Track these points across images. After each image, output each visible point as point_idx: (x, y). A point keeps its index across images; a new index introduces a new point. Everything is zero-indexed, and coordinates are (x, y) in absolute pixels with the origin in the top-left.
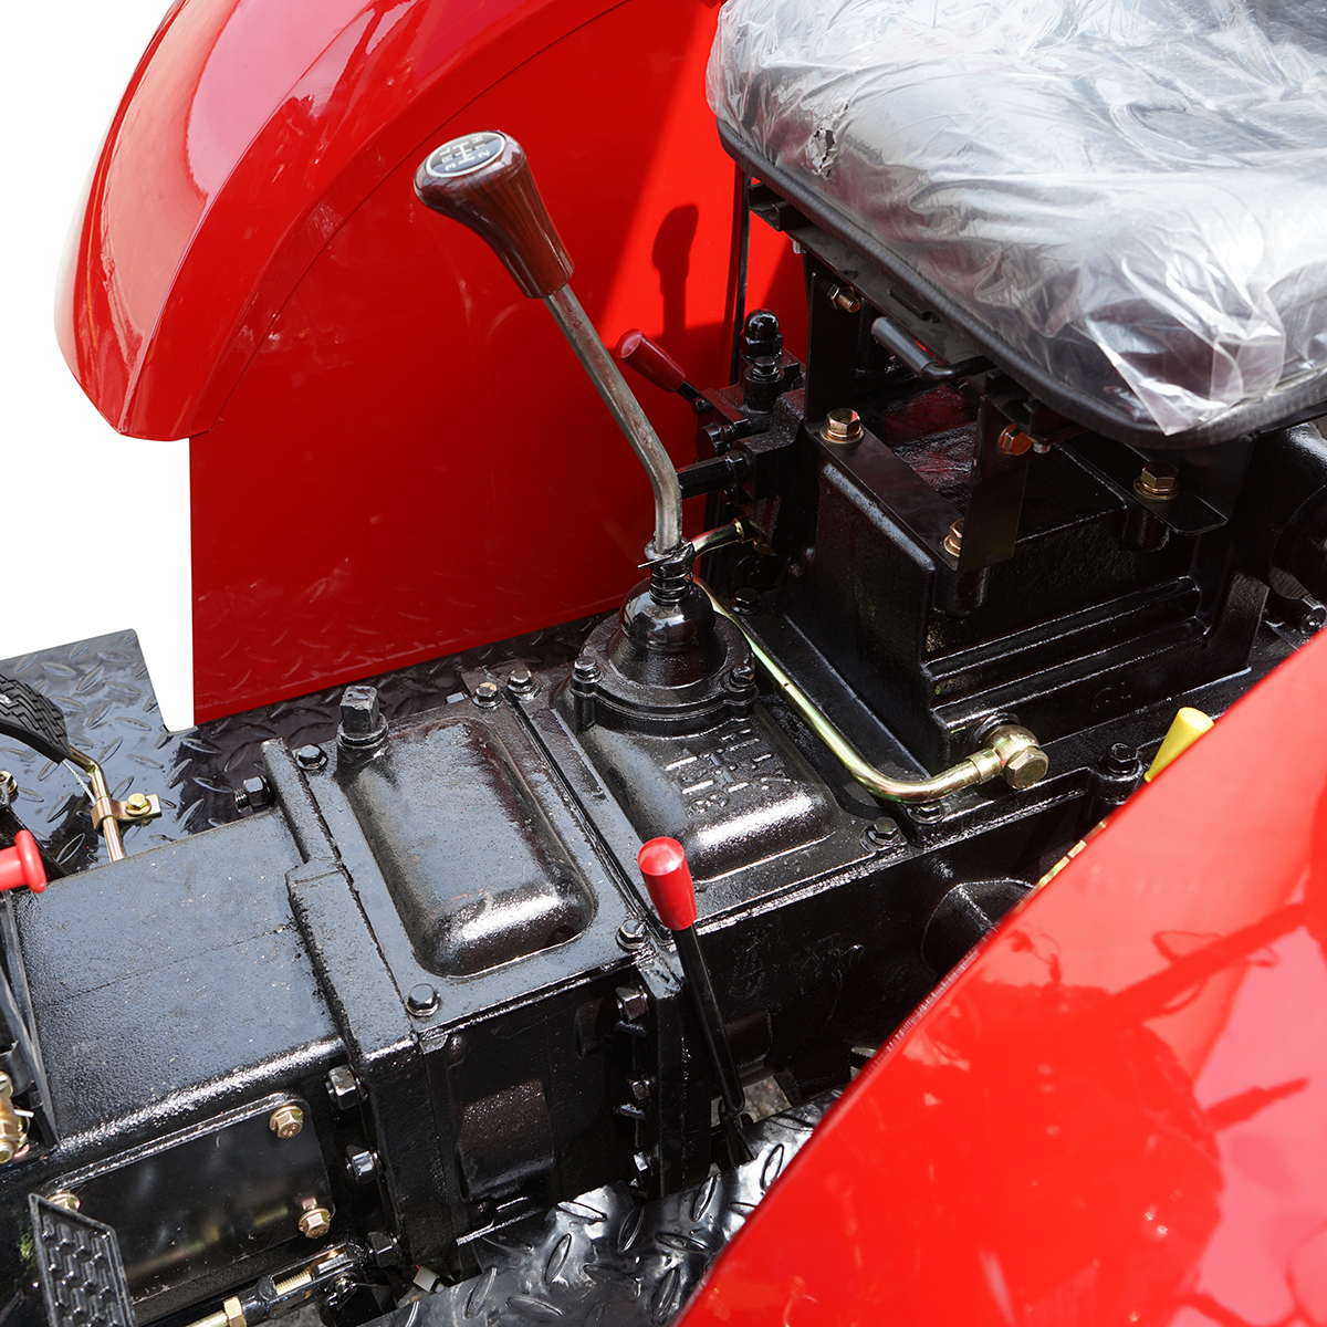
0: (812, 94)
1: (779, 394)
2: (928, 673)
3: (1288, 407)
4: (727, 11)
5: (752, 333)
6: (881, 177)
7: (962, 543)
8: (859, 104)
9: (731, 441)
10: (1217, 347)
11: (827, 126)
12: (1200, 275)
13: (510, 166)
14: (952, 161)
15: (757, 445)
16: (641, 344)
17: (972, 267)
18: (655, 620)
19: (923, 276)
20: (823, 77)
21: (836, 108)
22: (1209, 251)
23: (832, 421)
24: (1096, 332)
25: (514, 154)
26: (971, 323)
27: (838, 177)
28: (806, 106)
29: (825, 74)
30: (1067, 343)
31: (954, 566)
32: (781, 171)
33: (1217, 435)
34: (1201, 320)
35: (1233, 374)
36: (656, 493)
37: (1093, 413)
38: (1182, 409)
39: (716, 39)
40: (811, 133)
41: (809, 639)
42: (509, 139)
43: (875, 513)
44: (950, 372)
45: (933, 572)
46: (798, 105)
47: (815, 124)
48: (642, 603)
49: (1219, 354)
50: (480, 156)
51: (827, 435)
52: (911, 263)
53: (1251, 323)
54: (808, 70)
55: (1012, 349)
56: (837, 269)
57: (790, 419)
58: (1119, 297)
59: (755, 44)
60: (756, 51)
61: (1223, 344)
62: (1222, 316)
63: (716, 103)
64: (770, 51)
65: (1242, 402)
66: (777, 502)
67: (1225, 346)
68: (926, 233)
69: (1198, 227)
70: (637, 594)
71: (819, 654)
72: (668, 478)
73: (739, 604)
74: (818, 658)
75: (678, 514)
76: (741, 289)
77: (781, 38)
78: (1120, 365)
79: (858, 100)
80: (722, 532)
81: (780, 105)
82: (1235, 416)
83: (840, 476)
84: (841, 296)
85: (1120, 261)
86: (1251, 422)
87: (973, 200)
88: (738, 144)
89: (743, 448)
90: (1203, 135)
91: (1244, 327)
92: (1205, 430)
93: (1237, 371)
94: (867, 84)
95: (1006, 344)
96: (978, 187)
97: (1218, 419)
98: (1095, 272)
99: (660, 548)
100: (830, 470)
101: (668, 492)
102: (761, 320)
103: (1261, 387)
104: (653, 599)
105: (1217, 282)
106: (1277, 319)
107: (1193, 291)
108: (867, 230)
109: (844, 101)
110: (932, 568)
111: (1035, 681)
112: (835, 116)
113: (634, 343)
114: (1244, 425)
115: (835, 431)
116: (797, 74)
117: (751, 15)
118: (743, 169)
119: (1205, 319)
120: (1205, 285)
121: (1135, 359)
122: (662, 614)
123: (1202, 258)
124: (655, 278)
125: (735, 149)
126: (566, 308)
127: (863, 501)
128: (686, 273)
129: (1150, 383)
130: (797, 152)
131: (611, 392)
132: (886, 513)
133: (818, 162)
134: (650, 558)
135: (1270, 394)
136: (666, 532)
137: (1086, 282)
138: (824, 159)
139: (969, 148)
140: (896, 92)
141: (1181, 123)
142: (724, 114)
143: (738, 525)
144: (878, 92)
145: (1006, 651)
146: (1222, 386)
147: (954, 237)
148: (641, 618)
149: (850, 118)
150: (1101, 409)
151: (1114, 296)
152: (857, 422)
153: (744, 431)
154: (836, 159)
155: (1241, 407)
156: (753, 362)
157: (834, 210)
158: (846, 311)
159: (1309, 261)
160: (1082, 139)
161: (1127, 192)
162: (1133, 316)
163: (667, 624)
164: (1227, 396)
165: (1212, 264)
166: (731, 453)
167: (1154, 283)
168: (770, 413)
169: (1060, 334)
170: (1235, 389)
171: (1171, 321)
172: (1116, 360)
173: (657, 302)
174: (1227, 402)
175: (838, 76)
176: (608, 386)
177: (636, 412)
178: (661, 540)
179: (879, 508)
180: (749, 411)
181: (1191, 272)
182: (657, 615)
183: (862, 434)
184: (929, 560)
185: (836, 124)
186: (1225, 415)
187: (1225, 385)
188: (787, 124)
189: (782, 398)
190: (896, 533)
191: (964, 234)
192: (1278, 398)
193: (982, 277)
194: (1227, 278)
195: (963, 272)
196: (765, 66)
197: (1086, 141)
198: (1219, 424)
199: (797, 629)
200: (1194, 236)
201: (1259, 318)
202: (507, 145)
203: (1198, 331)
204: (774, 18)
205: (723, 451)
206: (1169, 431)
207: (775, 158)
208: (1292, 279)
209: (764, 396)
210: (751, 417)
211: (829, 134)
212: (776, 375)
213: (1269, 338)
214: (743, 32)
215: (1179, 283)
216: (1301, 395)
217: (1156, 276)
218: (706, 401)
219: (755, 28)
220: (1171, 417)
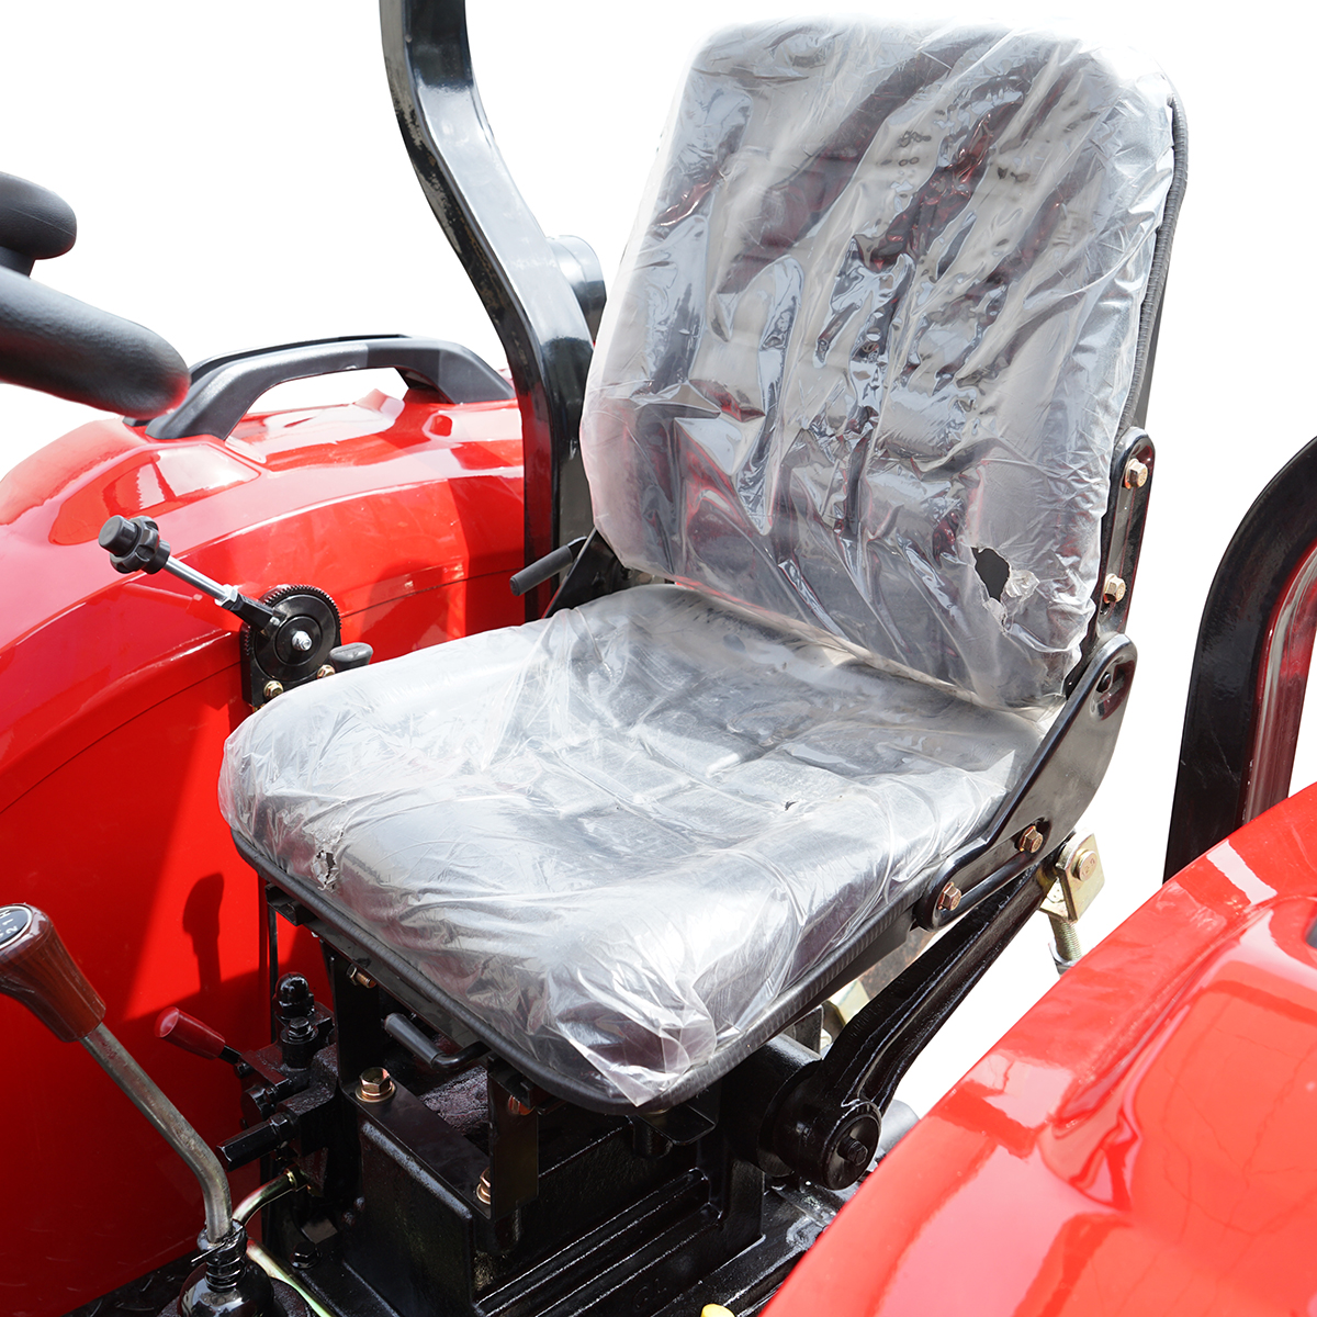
0: (312, 820)
1: (315, 1052)
2: (480, 1311)
3: (729, 1063)
4: (231, 743)
5: (285, 995)
6: (380, 896)
7: (491, 1191)
8: (352, 831)
9: (274, 1105)
10: (662, 1035)
11: (327, 848)
12: (639, 979)
13: (39, 935)
14: (434, 885)
15: (300, 1105)
16: (180, 1020)
17: (462, 974)
18: (213, 1308)
19: (424, 976)
20: (320, 805)
21: (333, 834)
22: (642, 958)
23: (365, 1083)
24: (566, 1031)
25: (40, 922)
26: (468, 1016)
27: (341, 890)
28: (308, 830)
29: (321, 804)
30: (545, 1039)
31: (488, 1214)
32: (293, 878)
33: (677, 1097)
34: (645, 1016)
35: (679, 1050)
36: (204, 1188)
37: (576, 1093)
38: (645, 1083)
39: (223, 764)
40: (314, 853)
41: (370, 1284)
42: (34, 910)
43: (413, 1167)
44: (456, 1060)
45: (471, 1220)
46: (301, 829)
47: (317, 847)
48: (199, 1291)
49: (665, 1039)
50: (8, 932)
51: (361, 1095)
52: (412, 963)
53: (685, 1012)
54: (308, 799)
55: (504, 1039)
56: (351, 958)
57: (327, 1076)
58: (580, 1002)
59: (258, 774)
60: (259, 780)
61: (665, 1030)
62: (661, 1010)
63: (229, 815)
64: (272, 779)
65: (692, 1067)
66: (325, 1152)
67: (668, 1031)
68: (421, 943)
69: (632, 939)
70: (193, 1283)
71: (380, 1299)
72: (214, 1173)
73: (297, 1259)
74: (379, 1303)
75: (227, 1203)
76: (272, 938)
77: (281, 767)
78: (589, 1056)
79: (351, 828)
80: (275, 1185)
81: (286, 826)
82: (688, 1080)
83: (377, 1133)
84: (359, 974)
85: (576, 973)
86: (702, 1082)
87: (454, 917)
88: (252, 853)
89: (287, 1110)
90: (635, 834)
91: (679, 1016)
92: (667, 1096)
93: (681, 1048)
94: (357, 814)
95: (499, 1035)
96: (458, 907)
97: (676, 1085)
98: (559, 982)
99: (213, 1238)
100: (368, 1127)
101: (216, 1186)
102: (292, 984)
103: (704, 1052)
104: (210, 1287)
105: (652, 982)
106: (703, 1006)
107: (635, 992)
108: (372, 933)
109: (339, 828)
110: (469, 1216)
111: (579, 1296)
112: (334, 842)
113: (172, 1020)
114: (697, 1085)
115: (367, 1093)
116: (297, 802)
117: (252, 746)
118: (264, 880)
119: (648, 1015)
120: (644, 986)
121: (598, 1049)
122: (221, 1300)
123: (638, 965)
124: (187, 942)
125: (250, 857)
126: (100, 1043)
127: (402, 1156)
128: (217, 933)
129: (615, 1067)
130: (304, 866)
131: (150, 1108)
132: (422, 1167)
133: (322, 879)
134: (203, 1248)
135: (712, 1057)
136: (216, 1222)
137: (552, 988)
138: (327, 877)
139: (447, 873)
140: (383, 821)
141: (616, 825)
142: (236, 826)
143: (290, 1174)
144: (366, 821)
145: (548, 1274)
146: (673, 1060)
147: (443, 947)
148: (199, 1307)
149: (346, 843)
150: (583, 1089)
151: (576, 1001)
152: (388, 1080)
153: (286, 1092)
154: (338, 877)
155: (691, 1072)
156: (288, 1022)
157: (343, 915)
158: (365, 987)
159: (720, 956)
160: (537, 856)
161: (575, 910)
162: (592, 1017)
163: (226, 1309)
164: (678, 1067)
165: (647, 968)
166: (275, 1116)
167: (603, 988)
168: (310, 1069)
169: (539, 1033)
170: (684, 1060)
171: (621, 1018)
172: (586, 1052)
173: (191, 963)
174: (680, 1071)
175: (333, 805)
176: (148, 1103)
177: (177, 1121)
178: (213, 1231)
179: (417, 1163)
180: (289, 1070)
181: (632, 977)
182: (215, 1302)
183: (394, 1088)
184: (465, 1209)
185: (335, 848)
186: (680, 1081)
187: (676, 1059)
188: (293, 843)
189: (319, 1056)
190: (434, 1186)
191: (452, 946)
192: (718, 1059)
193: (469, 981)
194: (659, 978)
195: (456, 975)
196: (268, 794)
197: (541, 858)
198: (676, 1089)
199: (357, 1276)
200: (630, 947)
201: (690, 1008)
202: (33, 916)
203: (644, 1024)
204: (272, 750)
205: (268, 1113)
206: (638, 1103)
207: (286, 866)
208: (711, 971)
209: (302, 1053)
210: (291, 1075)
211: (329, 856)
212: (311, 1033)
213: (701, 1021)
214: (247, 763)
215: (624, 987)
216: (737, 1051)
217: (604, 982)
218: (247, 1064)
219: (258, 759)
220: (638, 1091)
